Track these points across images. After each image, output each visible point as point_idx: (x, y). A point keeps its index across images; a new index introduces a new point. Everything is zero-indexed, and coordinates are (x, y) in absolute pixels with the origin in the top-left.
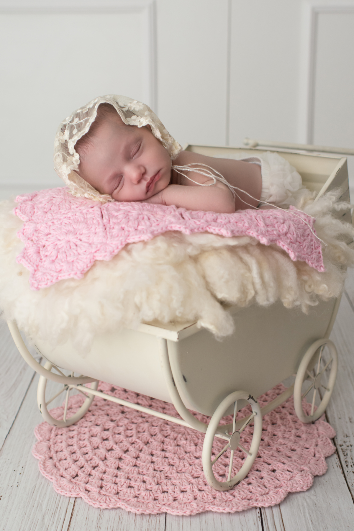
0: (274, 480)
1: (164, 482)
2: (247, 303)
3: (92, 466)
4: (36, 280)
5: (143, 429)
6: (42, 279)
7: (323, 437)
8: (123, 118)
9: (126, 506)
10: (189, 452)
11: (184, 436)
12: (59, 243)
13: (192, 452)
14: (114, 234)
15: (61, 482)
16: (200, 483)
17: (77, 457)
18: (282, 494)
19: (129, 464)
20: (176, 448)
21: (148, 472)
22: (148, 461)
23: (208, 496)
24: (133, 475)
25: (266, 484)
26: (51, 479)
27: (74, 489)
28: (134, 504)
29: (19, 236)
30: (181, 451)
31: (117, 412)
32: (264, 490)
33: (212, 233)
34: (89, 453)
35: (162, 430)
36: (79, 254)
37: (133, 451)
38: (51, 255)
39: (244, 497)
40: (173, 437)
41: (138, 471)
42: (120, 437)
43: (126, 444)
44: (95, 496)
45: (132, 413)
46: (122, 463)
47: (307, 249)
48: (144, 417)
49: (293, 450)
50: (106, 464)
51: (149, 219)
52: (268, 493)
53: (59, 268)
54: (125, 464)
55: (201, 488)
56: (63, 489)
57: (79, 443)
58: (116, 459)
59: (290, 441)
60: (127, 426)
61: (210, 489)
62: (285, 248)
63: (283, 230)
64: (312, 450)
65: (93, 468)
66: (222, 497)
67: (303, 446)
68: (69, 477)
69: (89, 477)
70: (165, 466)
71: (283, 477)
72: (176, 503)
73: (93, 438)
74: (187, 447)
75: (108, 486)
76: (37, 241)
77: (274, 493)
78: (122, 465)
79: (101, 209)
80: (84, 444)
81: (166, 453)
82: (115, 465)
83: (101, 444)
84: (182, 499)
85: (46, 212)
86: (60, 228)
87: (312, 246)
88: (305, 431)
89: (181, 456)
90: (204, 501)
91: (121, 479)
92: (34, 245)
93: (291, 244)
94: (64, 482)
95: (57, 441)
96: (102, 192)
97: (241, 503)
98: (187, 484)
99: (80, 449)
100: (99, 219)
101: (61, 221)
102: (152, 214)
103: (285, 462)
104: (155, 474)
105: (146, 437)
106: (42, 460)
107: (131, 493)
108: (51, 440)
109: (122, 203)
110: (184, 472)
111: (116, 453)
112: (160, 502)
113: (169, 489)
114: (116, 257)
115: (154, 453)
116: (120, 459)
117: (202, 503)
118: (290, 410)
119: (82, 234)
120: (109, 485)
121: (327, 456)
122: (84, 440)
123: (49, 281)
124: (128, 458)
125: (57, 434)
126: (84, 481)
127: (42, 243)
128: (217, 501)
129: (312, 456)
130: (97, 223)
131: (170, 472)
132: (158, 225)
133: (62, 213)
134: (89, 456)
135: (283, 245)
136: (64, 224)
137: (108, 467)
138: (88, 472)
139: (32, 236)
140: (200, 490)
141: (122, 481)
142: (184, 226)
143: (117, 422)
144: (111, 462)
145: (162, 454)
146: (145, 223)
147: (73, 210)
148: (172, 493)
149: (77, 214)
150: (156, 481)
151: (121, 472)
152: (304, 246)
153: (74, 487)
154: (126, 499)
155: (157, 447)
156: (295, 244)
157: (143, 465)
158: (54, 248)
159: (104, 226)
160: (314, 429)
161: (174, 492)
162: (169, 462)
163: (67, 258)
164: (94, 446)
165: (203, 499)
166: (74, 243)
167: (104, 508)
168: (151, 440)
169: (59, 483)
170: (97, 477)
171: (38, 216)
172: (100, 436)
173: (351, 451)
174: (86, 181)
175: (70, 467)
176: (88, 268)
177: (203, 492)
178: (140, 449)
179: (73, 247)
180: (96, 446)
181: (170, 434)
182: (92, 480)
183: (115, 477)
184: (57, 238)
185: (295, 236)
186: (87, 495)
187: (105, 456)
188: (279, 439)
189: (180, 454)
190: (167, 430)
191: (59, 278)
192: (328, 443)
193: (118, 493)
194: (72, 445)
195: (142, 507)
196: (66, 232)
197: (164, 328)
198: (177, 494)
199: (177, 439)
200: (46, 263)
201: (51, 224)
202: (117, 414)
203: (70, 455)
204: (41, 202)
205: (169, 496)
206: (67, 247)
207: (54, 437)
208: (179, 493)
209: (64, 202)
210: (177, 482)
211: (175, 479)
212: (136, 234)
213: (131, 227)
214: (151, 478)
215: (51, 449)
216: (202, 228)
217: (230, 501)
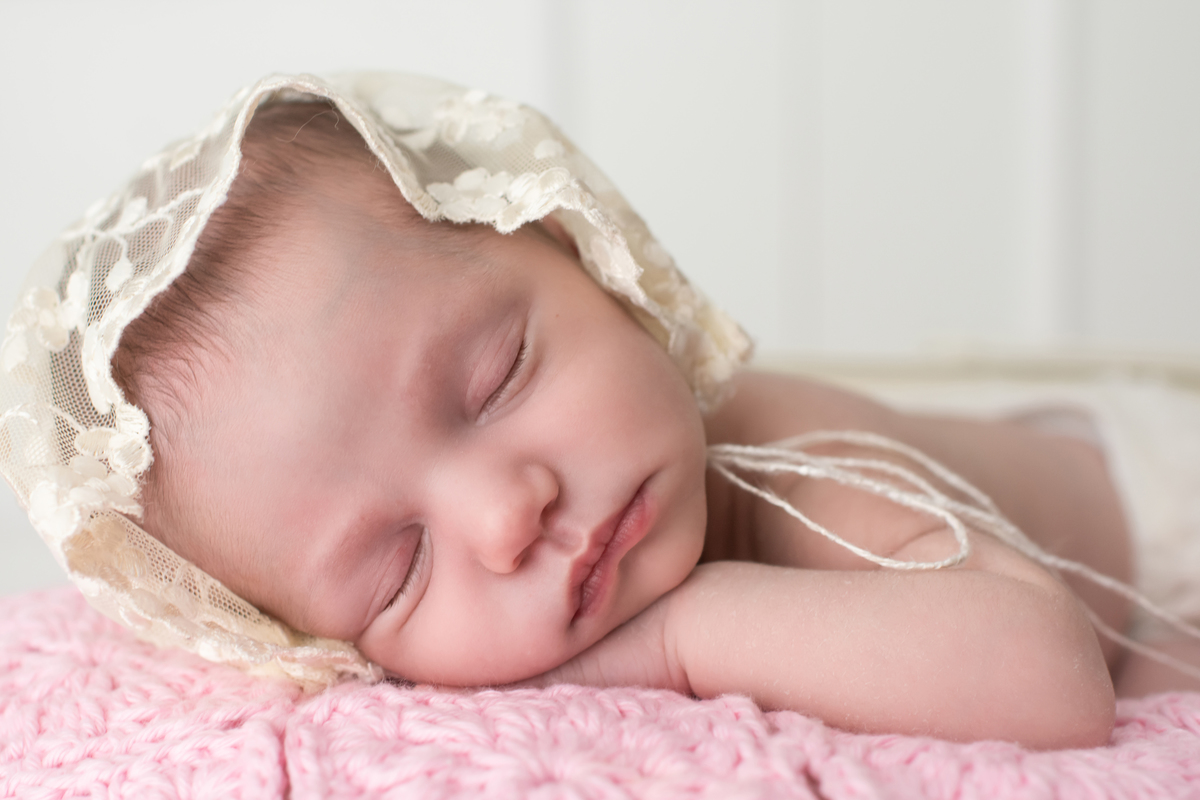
8: (405, 182)
79: (281, 737)
96: (301, 627)
102: (616, 781)
109: (420, 693)
133: (49, 759)
147: (113, 743)
149: (134, 773)
174: (199, 565)
209: (77, 686)
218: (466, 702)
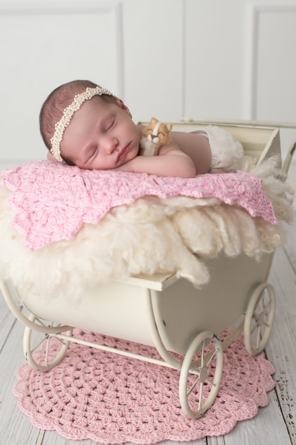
0: (224, 411)
1: (128, 414)
2: (217, 255)
3: (65, 402)
4: (30, 242)
5: (109, 368)
6: (35, 241)
7: (264, 374)
9: (95, 437)
10: (149, 388)
11: (145, 374)
12: (47, 209)
13: (151, 388)
14: (98, 199)
15: (37, 417)
16: (159, 415)
17: (51, 395)
18: (231, 424)
19: (97, 399)
20: (138, 384)
21: (113, 407)
22: (113, 396)
23: (167, 427)
24: (100, 410)
25: (217, 416)
26: (29, 414)
27: (49, 422)
28: (102, 435)
29: (10, 204)
30: (142, 387)
31: (87, 354)
32: (216, 421)
33: (184, 196)
34: (62, 391)
35: (126, 369)
36: (67, 218)
37: (100, 388)
38: (41, 219)
39: (198, 427)
40: (135, 375)
41: (105, 406)
42: (89, 376)
43: (94, 382)
44: (67, 429)
45: (100, 354)
46: (90, 399)
47: (262, 205)
48: (110, 358)
49: (239, 385)
50: (77, 400)
51: (127, 185)
52: (219, 424)
53: (50, 231)
54: (94, 399)
55: (161, 420)
56: (39, 423)
57: (54, 382)
58: (86, 395)
59: (237, 377)
60: (96, 366)
61: (169, 420)
62: (245, 206)
63: (241, 190)
64: (255, 385)
65: (65, 404)
66: (179, 428)
67: (248, 382)
68: (44, 412)
69: (62, 411)
70: (128, 400)
71: (231, 407)
72: (138, 433)
73: (66, 377)
74: (147, 383)
75: (79, 420)
76: (27, 208)
77: (225, 423)
78: (91, 400)
79: (82, 177)
80: (58, 383)
81: (129, 389)
82: (85, 401)
83: (73, 382)
84: (144, 429)
85: (33, 182)
86: (48, 196)
87: (265, 202)
88: (248, 368)
89: (142, 391)
90: (164, 431)
91: (91, 413)
92: (25, 212)
93: (249, 202)
94: (40, 417)
95: (35, 381)
97: (196, 433)
98: (148, 416)
99: (54, 387)
100: (83, 187)
101: (48, 190)
102: (129, 181)
103: (233, 394)
104: (119, 407)
105: (112, 375)
106: (21, 398)
107: (99, 425)
108: (30, 380)
110: (145, 405)
111: (86, 390)
112: (124, 433)
113: (132, 420)
114: (102, 220)
115: (118, 389)
116: (89, 395)
117: (161, 433)
118: (235, 350)
119: (68, 200)
120: (80, 418)
121: (268, 391)
122: (58, 379)
123: (43, 243)
124: (96, 394)
125: (35, 375)
126: (58, 416)
127: (32, 209)
128: (175, 431)
129: (256, 391)
130: (81, 190)
131: (133, 406)
132: (136, 190)
133: (47, 183)
134: (62, 393)
135: (243, 203)
136: (51, 193)
137: (79, 403)
138: (61, 407)
139: (22, 203)
140: (160, 422)
141: (91, 415)
142: (160, 191)
143: (88, 363)
144: (82, 398)
145: (125, 390)
146: (125, 188)
147: (57, 180)
148: (136, 424)
149: (62, 183)
150: (121, 414)
151: (90, 407)
152: (259, 203)
153: (49, 421)
154: (94, 431)
155: (121, 384)
156: (252, 202)
157: (109, 400)
158: (44, 214)
159: (88, 192)
160: (256, 367)
161: (137, 423)
162: (132, 397)
163: (56, 222)
164: (67, 385)
165: (162, 429)
166: (62, 209)
167: (76, 439)
168: (116, 378)
169: (36, 418)
170: (69, 412)
171: (26, 186)
172: (72, 375)
173: (287, 386)
175: (46, 404)
176: (78, 230)
177: (162, 423)
178: (107, 386)
179: (61, 211)
180: (69, 384)
181: (133, 372)
182: (65, 415)
183: (85, 412)
184: (45, 204)
185: (251, 195)
186: (60, 428)
187: (77, 393)
188: (227, 375)
189: (142, 390)
190: (129, 369)
191: (52, 240)
192: (269, 379)
193: (87, 426)
194: (48, 384)
195: (109, 438)
196: (54, 199)
197: (149, 280)
198: (140, 424)
199: (138, 377)
200: (38, 227)
201: (39, 193)
202: (87, 355)
203: (46, 393)
204: (26, 174)
205: (133, 427)
206: (55, 212)
207: (33, 378)
208: (141, 423)
209: (47, 173)
210: (139, 414)
211: (138, 412)
212: (118, 199)
213: (113, 192)
214: (116, 412)
215: (29, 388)
216: (176, 192)
217: (186, 431)
218: (106, 172)
